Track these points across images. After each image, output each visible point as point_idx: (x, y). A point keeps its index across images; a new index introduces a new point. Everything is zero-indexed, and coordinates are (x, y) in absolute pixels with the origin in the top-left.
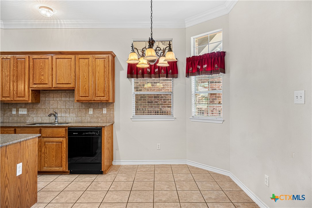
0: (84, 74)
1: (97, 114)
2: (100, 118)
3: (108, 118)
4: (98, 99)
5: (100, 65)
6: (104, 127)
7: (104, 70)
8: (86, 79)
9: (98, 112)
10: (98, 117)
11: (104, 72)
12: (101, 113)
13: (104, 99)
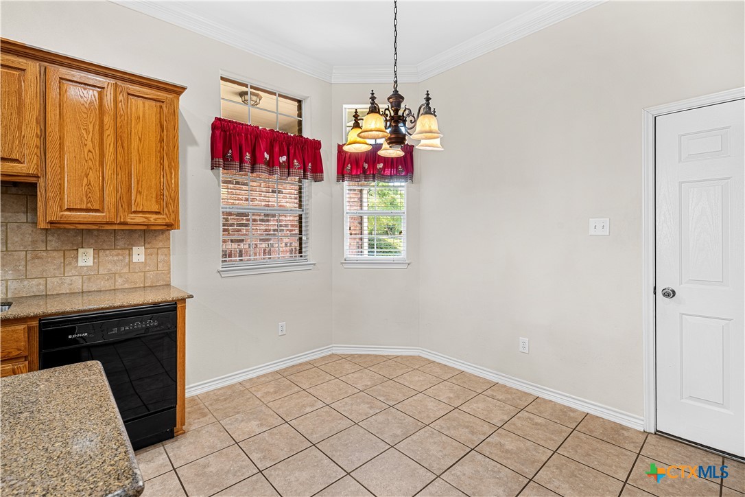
0: (81, 136)
1: (110, 266)
2: (121, 277)
3: (150, 275)
4: (139, 218)
5: (144, 116)
6: (183, 300)
7: (160, 135)
8: (89, 151)
9: (115, 258)
10: (112, 276)
11: (161, 140)
12: (127, 260)
13: (160, 221)
